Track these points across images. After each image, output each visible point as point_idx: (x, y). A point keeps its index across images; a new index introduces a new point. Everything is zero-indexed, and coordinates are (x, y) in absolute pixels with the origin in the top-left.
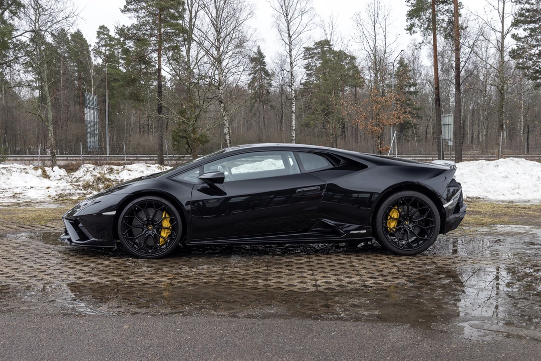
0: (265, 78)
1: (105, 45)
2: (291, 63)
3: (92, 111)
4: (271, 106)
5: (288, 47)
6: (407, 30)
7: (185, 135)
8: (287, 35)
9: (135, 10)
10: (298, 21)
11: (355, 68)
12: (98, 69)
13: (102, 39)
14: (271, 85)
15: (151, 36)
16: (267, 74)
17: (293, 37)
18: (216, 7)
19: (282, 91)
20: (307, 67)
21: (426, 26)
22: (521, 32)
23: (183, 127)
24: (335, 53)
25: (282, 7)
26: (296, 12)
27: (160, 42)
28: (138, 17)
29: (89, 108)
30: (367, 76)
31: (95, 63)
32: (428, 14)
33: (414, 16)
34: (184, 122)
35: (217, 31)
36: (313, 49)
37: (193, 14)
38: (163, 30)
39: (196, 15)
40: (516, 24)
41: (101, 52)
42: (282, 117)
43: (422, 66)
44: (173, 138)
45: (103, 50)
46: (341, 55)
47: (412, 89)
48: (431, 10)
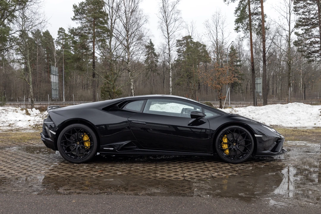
0: (154, 58)
1: (63, 39)
2: (169, 49)
3: (55, 76)
4: (158, 74)
5: (167, 40)
6: (235, 30)
7: (108, 90)
8: (167, 33)
9: (80, 19)
10: (173, 25)
11: (205, 51)
12: (59, 52)
13: (61, 35)
14: (158, 61)
15: (89, 33)
16: (155, 55)
17: (170, 34)
18: (126, 17)
19: (164, 65)
20: (179, 51)
21: (246, 28)
22: (300, 31)
23: (107, 85)
24: (194, 43)
25: (164, 17)
26: (172, 20)
27: (94, 37)
28: (81, 22)
29: (53, 74)
30: (213, 56)
31: (57, 49)
32: (247, 21)
33: (239, 22)
34: (108, 83)
35: (126, 31)
36: (182, 41)
37: (113, 21)
38: (96, 30)
39: (114, 22)
40: (297, 26)
41: (60, 43)
42: (164, 79)
43: (244, 50)
44: (102, 92)
45: (61, 41)
46: (198, 44)
47: (238, 63)
48: (248, 19)
